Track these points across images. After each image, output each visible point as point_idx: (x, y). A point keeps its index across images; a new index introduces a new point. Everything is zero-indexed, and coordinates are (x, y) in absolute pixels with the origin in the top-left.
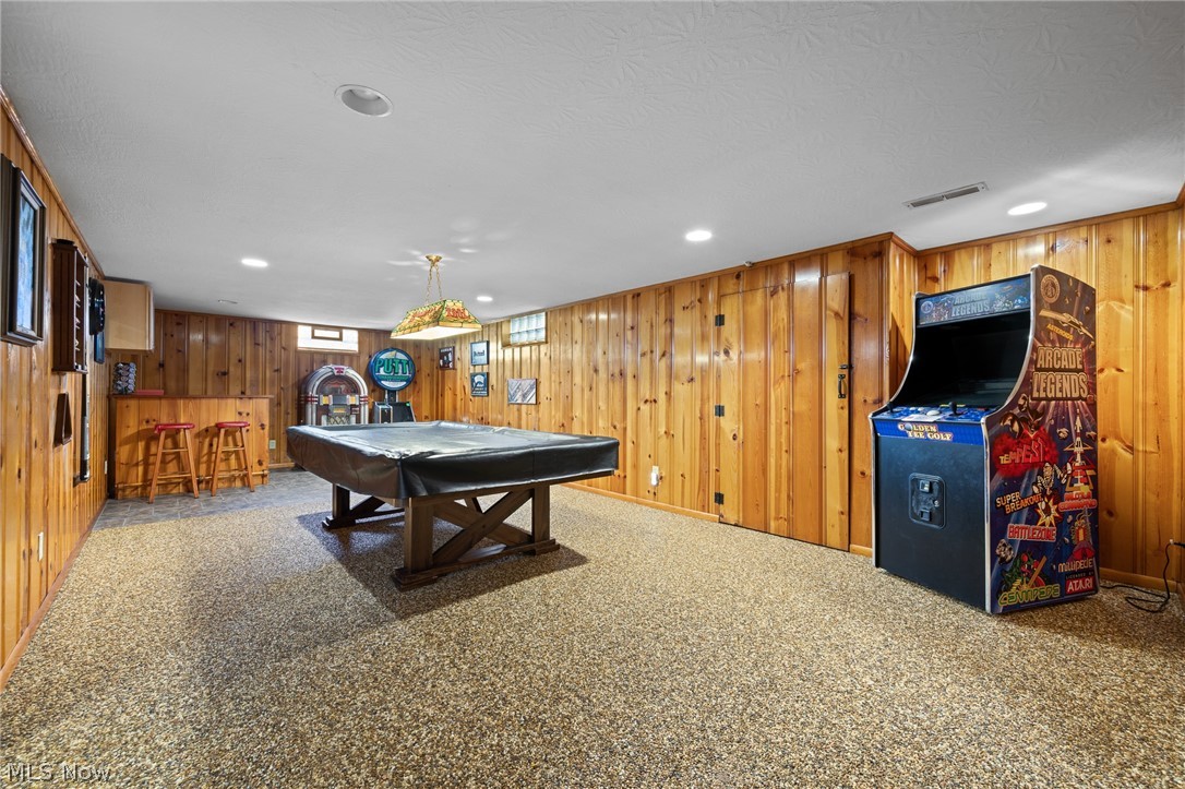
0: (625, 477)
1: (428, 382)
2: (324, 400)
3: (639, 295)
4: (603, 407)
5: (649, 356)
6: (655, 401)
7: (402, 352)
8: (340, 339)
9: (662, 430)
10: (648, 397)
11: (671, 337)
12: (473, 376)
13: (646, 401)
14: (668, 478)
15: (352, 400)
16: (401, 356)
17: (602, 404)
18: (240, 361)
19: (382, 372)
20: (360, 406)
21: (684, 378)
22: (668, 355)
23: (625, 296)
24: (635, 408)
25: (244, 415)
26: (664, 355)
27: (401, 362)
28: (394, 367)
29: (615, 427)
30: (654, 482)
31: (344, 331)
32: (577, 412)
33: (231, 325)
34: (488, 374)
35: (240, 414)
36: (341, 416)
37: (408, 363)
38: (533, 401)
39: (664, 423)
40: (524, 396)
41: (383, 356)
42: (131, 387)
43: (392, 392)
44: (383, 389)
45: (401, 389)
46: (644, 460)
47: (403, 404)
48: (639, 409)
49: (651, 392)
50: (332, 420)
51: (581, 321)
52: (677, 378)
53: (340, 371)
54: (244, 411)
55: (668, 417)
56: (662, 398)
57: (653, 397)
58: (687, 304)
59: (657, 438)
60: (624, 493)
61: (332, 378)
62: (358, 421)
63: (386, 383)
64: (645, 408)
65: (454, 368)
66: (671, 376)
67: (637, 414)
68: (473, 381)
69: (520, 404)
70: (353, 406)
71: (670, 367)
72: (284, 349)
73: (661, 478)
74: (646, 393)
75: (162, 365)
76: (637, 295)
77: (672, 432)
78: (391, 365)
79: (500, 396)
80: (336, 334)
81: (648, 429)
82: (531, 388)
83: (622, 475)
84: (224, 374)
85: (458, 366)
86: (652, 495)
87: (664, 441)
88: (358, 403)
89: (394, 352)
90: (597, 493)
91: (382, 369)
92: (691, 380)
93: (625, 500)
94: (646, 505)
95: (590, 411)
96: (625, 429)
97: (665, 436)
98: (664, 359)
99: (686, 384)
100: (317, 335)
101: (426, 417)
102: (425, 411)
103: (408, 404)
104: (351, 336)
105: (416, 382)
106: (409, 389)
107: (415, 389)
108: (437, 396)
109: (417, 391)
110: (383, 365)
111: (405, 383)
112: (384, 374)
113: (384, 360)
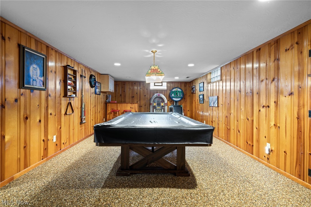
0: (253, 146)
1: (189, 98)
2: (155, 104)
3: (260, 49)
4: (243, 109)
5: (264, 81)
6: (268, 107)
7: (179, 88)
8: (162, 85)
9: (272, 123)
10: (264, 104)
11: (278, 68)
12: (200, 95)
13: (263, 107)
14: (276, 151)
15: (162, 104)
16: (179, 90)
17: (243, 108)
18: (137, 93)
19: (173, 95)
20: (164, 106)
21: (286, 93)
22: (276, 80)
23: (253, 52)
24: (258, 110)
25: (132, 108)
26: (273, 80)
27: (179, 92)
28: (177, 94)
29: (248, 119)
30: (267, 152)
31: (163, 83)
32: (232, 111)
33: (135, 84)
34: (203, 95)
35: (131, 108)
36: (159, 109)
37: (181, 92)
38: (217, 106)
39: (274, 120)
40: (214, 103)
41: (173, 90)
42: (110, 101)
43: (176, 102)
44: (174, 101)
45: (179, 101)
46: (262, 139)
47: (179, 106)
48: (260, 111)
49: (266, 102)
50: (157, 110)
51: (234, 69)
52: (282, 93)
53: (159, 95)
54: (132, 107)
55: (276, 116)
56: (272, 105)
57: (267, 104)
58: (288, 48)
59: (269, 128)
60: (252, 154)
61: (157, 97)
62: (164, 111)
63: (174, 99)
64: (263, 110)
65: (195, 93)
66: (278, 92)
67: (259, 113)
68: (200, 97)
69: (213, 107)
70: (162, 106)
71: (277, 87)
72: (147, 89)
73: (271, 151)
74: (263, 102)
75: (121, 95)
76: (259, 50)
77: (278, 125)
78: (176, 93)
79: (207, 103)
80: (161, 84)
81: (265, 122)
82: (216, 100)
83: (251, 144)
84: (133, 97)
85: (196, 92)
86: (267, 159)
87: (273, 130)
88: (164, 105)
89: (177, 89)
90: (240, 150)
91: (173, 94)
92: (291, 94)
93: (252, 157)
94: (263, 163)
95: (237, 111)
96: (253, 121)
97: (274, 127)
98: (274, 82)
99: (287, 96)
100: (155, 85)
101: (188, 111)
102: (188, 109)
103: (181, 106)
104: (165, 84)
105: (185, 99)
106: (182, 101)
107: (184, 101)
108: (191, 103)
109: (185, 102)
110: (173, 93)
111: (180, 99)
112: (173, 96)
113: (174, 91)
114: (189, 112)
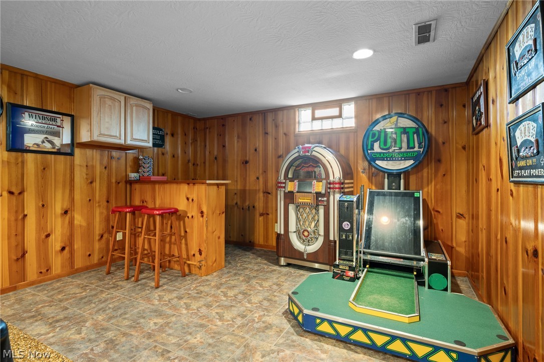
2: (289, 187)
7: (407, 116)
8: (340, 116)
15: (318, 186)
18: (256, 150)
19: (377, 149)
20: (327, 195)
25: (191, 200)
27: (405, 131)
28: (394, 140)
33: (250, 119)
35: (188, 199)
36: (308, 206)
37: (417, 132)
41: (378, 127)
43: (394, 176)
44: (384, 172)
47: (409, 194)
50: (301, 210)
54: (190, 196)
63: (382, 163)
70: (318, 194)
78: (390, 137)
80: (335, 111)
88: (323, 192)
89: (393, 119)
91: (376, 145)
100: (317, 116)
101: (460, 216)
102: (459, 206)
103: (416, 195)
104: (349, 110)
105: (439, 161)
106: (425, 171)
107: (437, 171)
108: (473, 181)
109: (440, 174)
110: (378, 139)
111: (412, 162)
112: (379, 151)
113: (380, 132)
114: (462, 223)
